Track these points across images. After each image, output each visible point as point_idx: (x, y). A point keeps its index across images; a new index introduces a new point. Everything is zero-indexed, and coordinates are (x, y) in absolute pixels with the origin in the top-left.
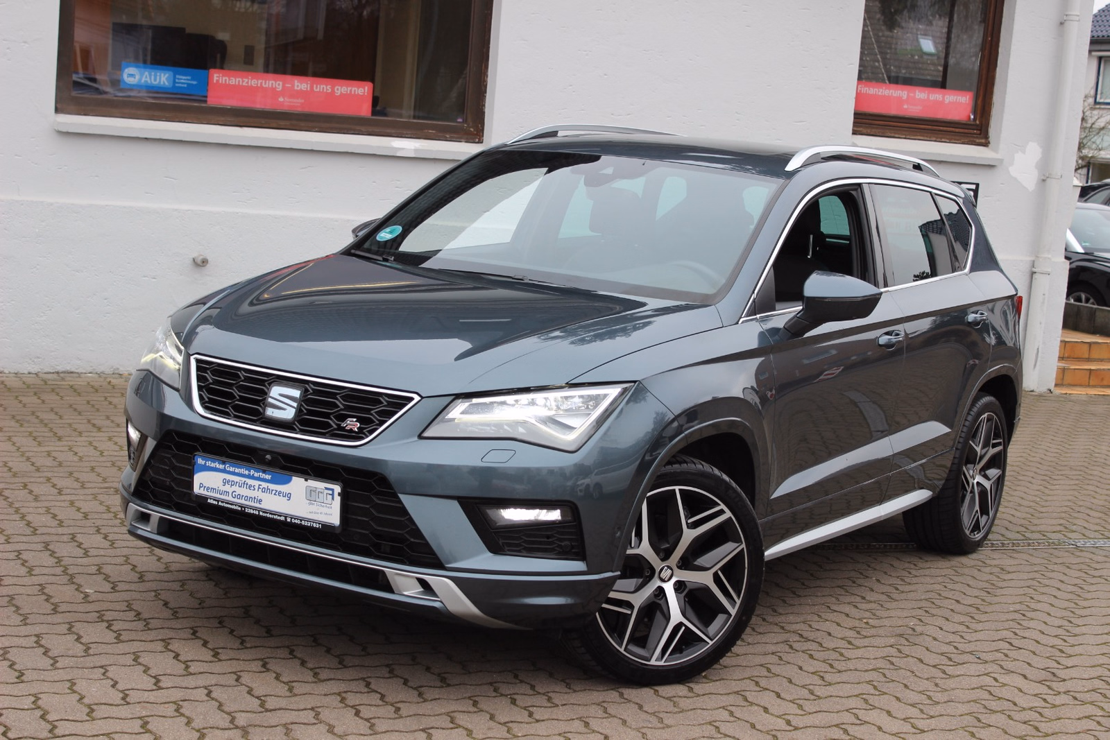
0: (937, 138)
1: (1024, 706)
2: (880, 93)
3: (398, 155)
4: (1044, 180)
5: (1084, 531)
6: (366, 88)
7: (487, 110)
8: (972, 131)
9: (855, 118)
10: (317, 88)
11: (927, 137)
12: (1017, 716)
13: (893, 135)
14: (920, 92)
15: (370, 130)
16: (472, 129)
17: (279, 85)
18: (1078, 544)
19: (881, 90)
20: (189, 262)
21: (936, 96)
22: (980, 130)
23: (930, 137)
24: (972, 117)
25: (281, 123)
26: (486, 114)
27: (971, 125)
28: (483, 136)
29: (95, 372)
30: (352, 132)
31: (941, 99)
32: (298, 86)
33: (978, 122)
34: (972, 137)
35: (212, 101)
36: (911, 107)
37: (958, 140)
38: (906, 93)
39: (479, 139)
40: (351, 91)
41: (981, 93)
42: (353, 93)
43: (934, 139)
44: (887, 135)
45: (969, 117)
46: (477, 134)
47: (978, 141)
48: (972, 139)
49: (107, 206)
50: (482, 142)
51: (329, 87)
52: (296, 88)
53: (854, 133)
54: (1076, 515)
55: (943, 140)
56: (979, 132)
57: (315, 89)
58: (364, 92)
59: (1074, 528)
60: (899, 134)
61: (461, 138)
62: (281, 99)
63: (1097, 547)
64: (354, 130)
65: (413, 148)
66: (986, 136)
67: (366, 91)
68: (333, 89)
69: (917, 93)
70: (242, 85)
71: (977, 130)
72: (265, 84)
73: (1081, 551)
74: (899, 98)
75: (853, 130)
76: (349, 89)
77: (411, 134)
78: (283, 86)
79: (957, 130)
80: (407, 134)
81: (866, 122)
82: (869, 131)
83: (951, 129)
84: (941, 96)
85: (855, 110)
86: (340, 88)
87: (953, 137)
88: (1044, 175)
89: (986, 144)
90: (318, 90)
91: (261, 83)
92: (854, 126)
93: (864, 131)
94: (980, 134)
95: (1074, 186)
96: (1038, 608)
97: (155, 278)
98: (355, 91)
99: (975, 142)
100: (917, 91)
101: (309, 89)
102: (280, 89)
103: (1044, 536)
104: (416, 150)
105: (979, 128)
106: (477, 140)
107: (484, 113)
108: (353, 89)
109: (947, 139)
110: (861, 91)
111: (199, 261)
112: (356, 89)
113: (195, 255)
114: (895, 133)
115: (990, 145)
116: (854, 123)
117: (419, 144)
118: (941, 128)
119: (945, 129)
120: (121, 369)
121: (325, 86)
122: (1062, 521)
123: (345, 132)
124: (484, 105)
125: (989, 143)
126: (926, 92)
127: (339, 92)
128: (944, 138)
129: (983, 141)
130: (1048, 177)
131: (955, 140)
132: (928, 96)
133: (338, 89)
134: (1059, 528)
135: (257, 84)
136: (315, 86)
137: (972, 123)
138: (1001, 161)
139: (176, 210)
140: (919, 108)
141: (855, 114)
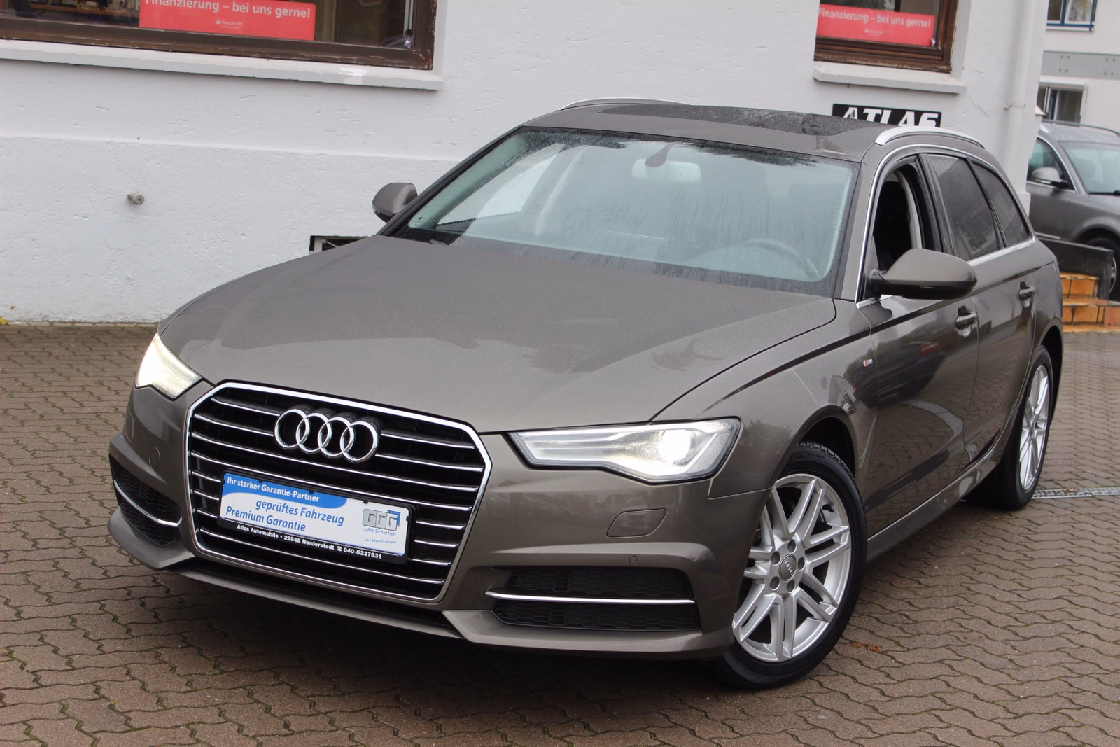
0: (898, 64)
1: (1110, 668)
2: (841, 17)
3: (346, 83)
4: (1006, 109)
5: (1095, 479)
6: (309, 10)
7: (436, 34)
8: (933, 57)
9: (817, 43)
10: (256, 10)
11: (889, 63)
12: (1106, 680)
13: (854, 61)
14: (882, 15)
15: (314, 56)
16: (421, 55)
17: (216, 6)
18: (1094, 493)
19: (842, 14)
20: (124, 199)
21: (898, 20)
22: (942, 56)
23: (892, 64)
24: (934, 42)
25: (220, 48)
26: (435, 39)
27: (933, 50)
28: (432, 62)
29: (23, 319)
30: (295, 58)
31: (903, 23)
32: (236, 8)
33: (940, 48)
34: (935, 63)
35: (144, 25)
36: (873, 32)
37: (920, 66)
38: (867, 16)
39: (429, 66)
40: (292, 13)
41: (944, 16)
42: (295, 15)
43: (896, 65)
44: (848, 61)
45: (931, 43)
46: (426, 61)
47: (940, 67)
48: (934, 66)
49: (34, 138)
50: (431, 69)
51: (269, 9)
52: (234, 10)
53: (815, 60)
54: (1082, 462)
55: (905, 66)
56: (940, 58)
57: (254, 11)
58: (306, 15)
59: (1084, 475)
60: (860, 60)
61: (409, 64)
62: (218, 22)
63: (1113, 496)
64: (297, 56)
65: (361, 75)
66: (948, 63)
67: (309, 13)
68: (273, 11)
69: (879, 16)
70: (176, 7)
71: (938, 56)
72: (201, 5)
73: (1101, 500)
74: (861, 22)
75: (815, 56)
76: (291, 11)
77: (357, 60)
78: (221, 7)
79: (919, 56)
80: (353, 60)
81: (828, 47)
82: (830, 57)
83: (913, 55)
84: (902, 20)
85: (817, 35)
86: (280, 10)
87: (916, 64)
88: (1007, 104)
89: (948, 71)
90: (258, 12)
91: (197, 4)
92: (816, 52)
93: (825, 57)
94: (942, 60)
95: (1037, 115)
96: (1082, 562)
97: (86, 217)
98: (297, 13)
99: (937, 68)
100: (878, 15)
101: (248, 11)
102: (217, 11)
103: (1058, 484)
104: (364, 78)
105: (941, 54)
106: (426, 67)
107: (434, 37)
108: (295, 11)
109: (909, 65)
110: (821, 14)
111: (135, 197)
112: (298, 11)
113: (131, 192)
114: (856, 59)
115: (952, 72)
116: (816, 48)
117: (366, 71)
118: (903, 54)
119: (906, 54)
120: (51, 316)
121: (265, 8)
122: (1070, 469)
123: (287, 57)
124: (434, 29)
125: (951, 69)
126: (888, 16)
127: (280, 14)
128: (906, 65)
129: (945, 67)
130: (1011, 106)
131: (917, 66)
132: (890, 21)
133: (278, 11)
134: (1069, 476)
135: (193, 5)
136: (254, 7)
137: (934, 48)
138: (964, 88)
139: (109, 143)
140: (881, 32)
141: (817, 39)
